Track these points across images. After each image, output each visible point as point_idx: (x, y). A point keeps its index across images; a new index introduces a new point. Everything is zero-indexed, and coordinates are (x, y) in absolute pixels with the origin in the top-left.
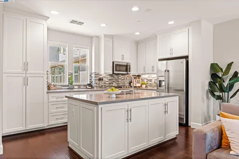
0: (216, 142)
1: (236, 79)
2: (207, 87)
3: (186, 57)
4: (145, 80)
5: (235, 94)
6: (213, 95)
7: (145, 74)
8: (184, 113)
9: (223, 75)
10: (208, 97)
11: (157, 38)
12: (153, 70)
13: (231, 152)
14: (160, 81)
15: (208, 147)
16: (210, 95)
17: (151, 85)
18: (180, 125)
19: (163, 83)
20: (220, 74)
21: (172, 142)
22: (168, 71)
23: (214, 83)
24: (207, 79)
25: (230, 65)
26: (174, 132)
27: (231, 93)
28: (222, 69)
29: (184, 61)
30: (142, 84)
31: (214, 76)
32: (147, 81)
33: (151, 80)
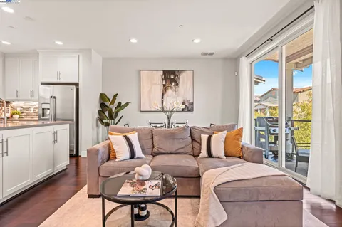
0: (106, 156)
1: (119, 108)
2: (96, 116)
3: (77, 85)
4: (18, 109)
5: (119, 121)
6: (102, 123)
7: (18, 100)
8: (74, 145)
9: (110, 105)
10: (97, 126)
11: (38, 56)
12: (32, 96)
13: (117, 160)
14: (43, 109)
15: (100, 161)
16: (99, 123)
17: (27, 115)
18: (71, 156)
19: (48, 112)
20: (108, 104)
21: (63, 173)
22: (55, 98)
23: (103, 112)
24: (97, 108)
25: (115, 96)
26: (64, 162)
27: (116, 120)
28: (109, 99)
29: (74, 87)
30: (13, 114)
31: (103, 105)
32: (21, 110)
33: (28, 109)
